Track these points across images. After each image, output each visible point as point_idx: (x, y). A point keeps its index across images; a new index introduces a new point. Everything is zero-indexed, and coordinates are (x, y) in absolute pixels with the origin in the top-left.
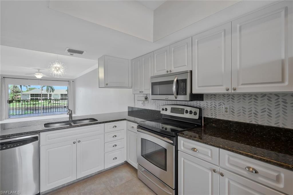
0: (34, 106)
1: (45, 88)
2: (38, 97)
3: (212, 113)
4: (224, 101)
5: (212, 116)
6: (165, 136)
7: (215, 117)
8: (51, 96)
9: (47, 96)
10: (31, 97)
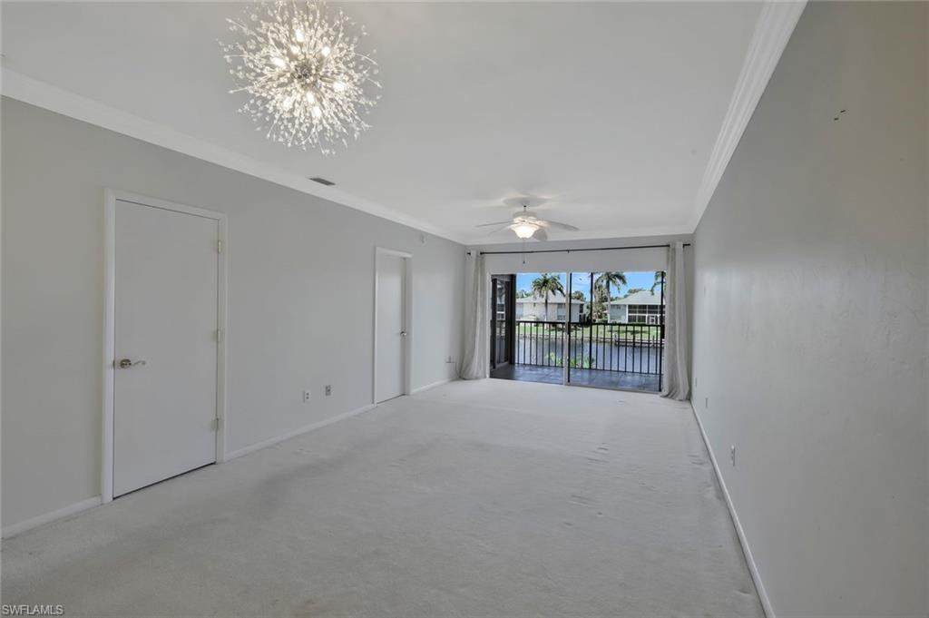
2: (645, 312)
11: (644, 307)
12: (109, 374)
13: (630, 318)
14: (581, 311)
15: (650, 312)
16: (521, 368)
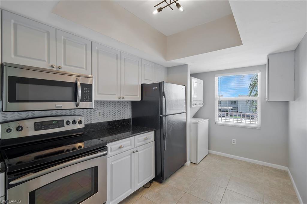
3: (88, 119)
4: (98, 107)
5: (88, 122)
6: (97, 151)
7: (90, 122)
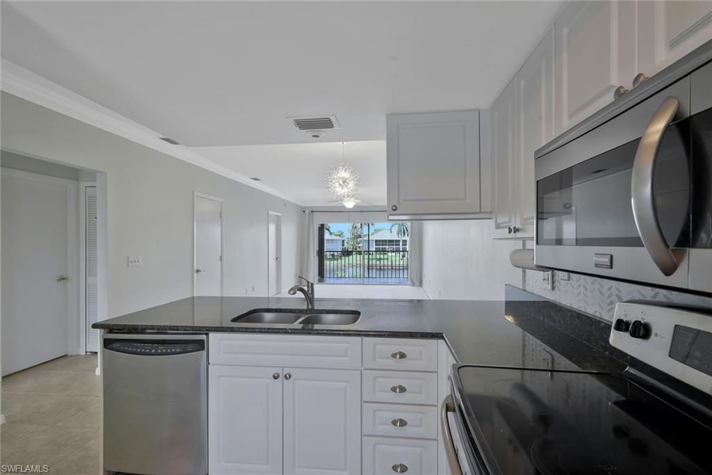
0: (378, 263)
1: (395, 229)
2: (386, 245)
8: (406, 245)
9: (399, 245)
10: (376, 245)
11: (386, 241)
12: (195, 274)
13: (376, 248)
14: (343, 245)
15: (389, 245)
16: (328, 279)
